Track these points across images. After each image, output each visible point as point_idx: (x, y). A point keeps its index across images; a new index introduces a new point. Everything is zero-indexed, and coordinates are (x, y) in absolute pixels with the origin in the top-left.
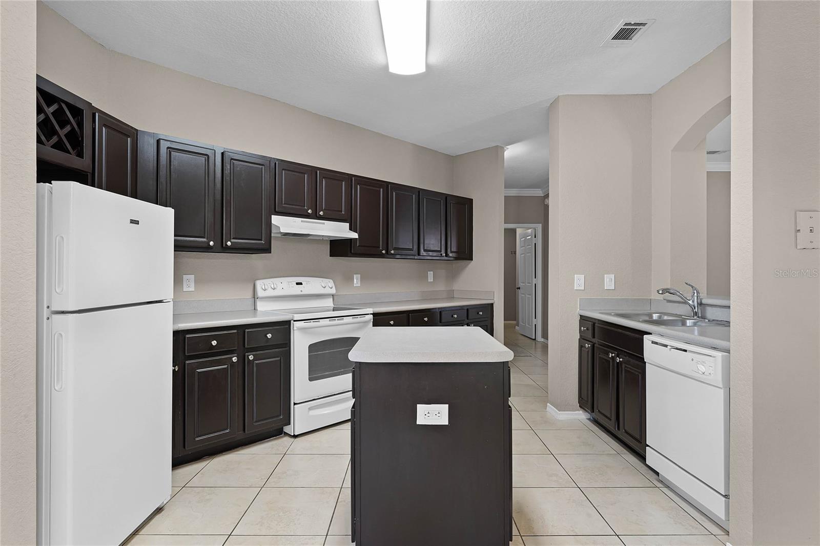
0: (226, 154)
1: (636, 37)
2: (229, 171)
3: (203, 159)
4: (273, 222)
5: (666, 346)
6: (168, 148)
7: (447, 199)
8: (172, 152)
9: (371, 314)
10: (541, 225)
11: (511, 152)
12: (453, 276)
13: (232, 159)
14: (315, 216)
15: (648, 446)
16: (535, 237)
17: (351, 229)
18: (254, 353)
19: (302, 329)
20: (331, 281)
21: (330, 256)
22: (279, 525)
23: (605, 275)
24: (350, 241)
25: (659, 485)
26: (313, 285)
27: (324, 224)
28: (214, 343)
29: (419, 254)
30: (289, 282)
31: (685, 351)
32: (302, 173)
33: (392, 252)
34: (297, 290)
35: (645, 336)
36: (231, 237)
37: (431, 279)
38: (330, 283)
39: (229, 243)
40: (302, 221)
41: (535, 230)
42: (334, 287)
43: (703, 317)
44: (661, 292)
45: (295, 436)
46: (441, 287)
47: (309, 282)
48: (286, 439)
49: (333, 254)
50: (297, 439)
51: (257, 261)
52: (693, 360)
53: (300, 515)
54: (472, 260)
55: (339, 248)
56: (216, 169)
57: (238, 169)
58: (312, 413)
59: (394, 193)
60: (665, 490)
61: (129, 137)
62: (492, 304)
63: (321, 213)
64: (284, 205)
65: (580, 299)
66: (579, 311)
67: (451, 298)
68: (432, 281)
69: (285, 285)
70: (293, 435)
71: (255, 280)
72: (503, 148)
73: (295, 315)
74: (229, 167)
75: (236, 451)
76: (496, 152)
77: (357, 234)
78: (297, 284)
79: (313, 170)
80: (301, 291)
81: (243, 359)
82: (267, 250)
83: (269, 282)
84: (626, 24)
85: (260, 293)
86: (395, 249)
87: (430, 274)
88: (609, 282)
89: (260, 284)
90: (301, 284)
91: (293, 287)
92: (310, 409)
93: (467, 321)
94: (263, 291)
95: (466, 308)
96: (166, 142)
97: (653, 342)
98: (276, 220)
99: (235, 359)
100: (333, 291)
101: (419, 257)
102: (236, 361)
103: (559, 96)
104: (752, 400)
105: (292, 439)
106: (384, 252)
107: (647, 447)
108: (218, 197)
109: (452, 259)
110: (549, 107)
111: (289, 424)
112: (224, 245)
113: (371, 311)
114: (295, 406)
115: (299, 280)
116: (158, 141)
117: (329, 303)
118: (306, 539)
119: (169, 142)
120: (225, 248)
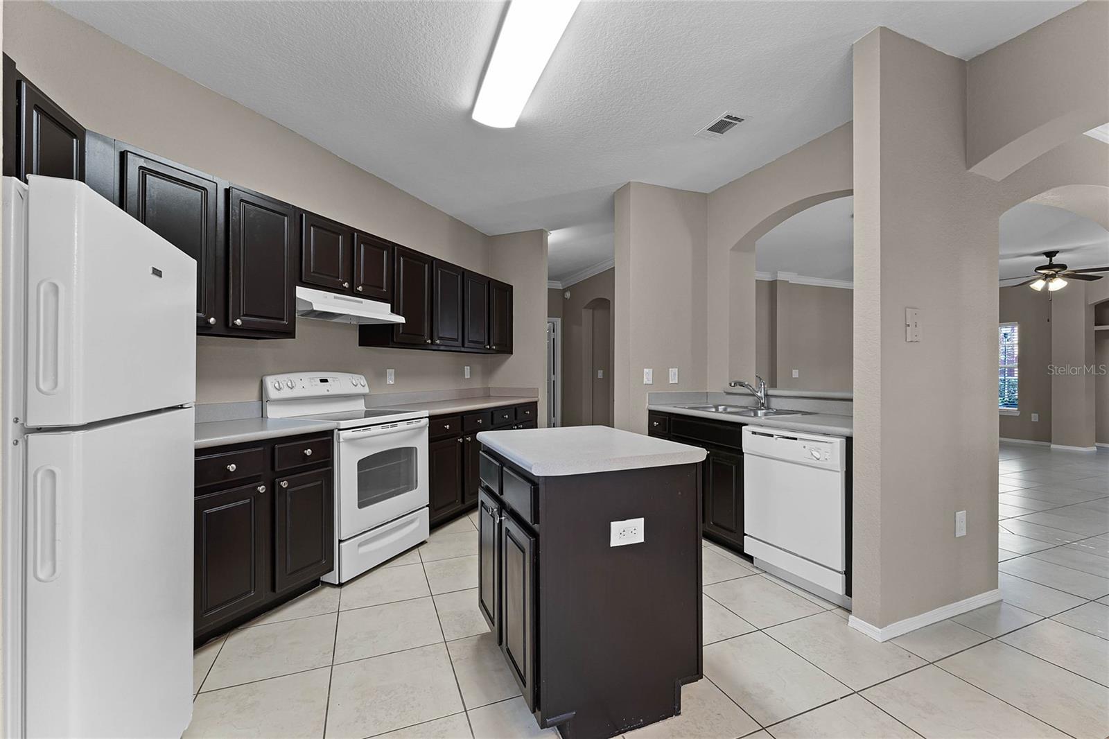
0: (234, 193)
1: (729, 133)
2: (238, 217)
3: (197, 194)
4: (298, 296)
5: (772, 436)
6: (141, 168)
7: (490, 282)
8: (147, 175)
9: (426, 417)
10: (560, 319)
11: (554, 237)
12: (489, 371)
13: (242, 200)
14: (352, 292)
15: (746, 535)
16: (554, 331)
17: (393, 311)
18: (287, 477)
19: (350, 441)
20: (363, 377)
21: (360, 345)
22: (391, 714)
23: (670, 370)
24: (392, 326)
25: (758, 572)
26: (342, 383)
27: (362, 302)
28: (232, 467)
29: (463, 346)
30: (310, 378)
31: (796, 439)
32: (334, 232)
33: (438, 342)
34: (322, 389)
35: (743, 427)
36: (240, 313)
37: (467, 376)
38: (362, 380)
39: (239, 322)
40: (335, 297)
41: (554, 324)
42: (367, 385)
43: (768, 408)
44: (733, 385)
45: (341, 585)
46: (477, 384)
47: (336, 378)
48: (327, 590)
49: (363, 342)
50: (344, 589)
51: (265, 349)
52: (804, 447)
53: (412, 692)
54: (512, 353)
55: (372, 335)
56: (218, 212)
57: (251, 216)
58: (363, 550)
59: (439, 272)
60: (764, 575)
61: (75, 136)
62: (536, 402)
63: (360, 288)
64: (313, 274)
65: (649, 393)
66: (647, 406)
67: (487, 396)
68: (469, 377)
69: (306, 383)
70: (337, 583)
71: (264, 375)
72: (546, 232)
73: (341, 422)
74: (237, 211)
75: (258, 621)
76: (540, 235)
77: (403, 318)
78: (322, 381)
79: (350, 232)
80: (328, 391)
81: (272, 487)
82: (290, 333)
83: (284, 379)
84: (728, 117)
85: (273, 393)
86: (441, 338)
87: (467, 369)
88: (673, 376)
89: (270, 382)
90: (326, 381)
91: (316, 385)
92: (360, 545)
93: (515, 422)
94: (277, 392)
95: (514, 407)
96: (137, 158)
97: (754, 433)
98: (302, 293)
99: (261, 489)
100: (366, 390)
101: (463, 349)
102: (264, 491)
103: (629, 183)
104: (880, 479)
105: (337, 590)
106: (429, 341)
107: (745, 537)
108: (221, 253)
109: (494, 352)
110: (615, 193)
111: (332, 569)
112: (230, 325)
113: (426, 413)
114: (342, 544)
115: (324, 375)
116: (123, 156)
117: (360, 406)
118: (441, 724)
119: (143, 160)
120: (231, 328)
